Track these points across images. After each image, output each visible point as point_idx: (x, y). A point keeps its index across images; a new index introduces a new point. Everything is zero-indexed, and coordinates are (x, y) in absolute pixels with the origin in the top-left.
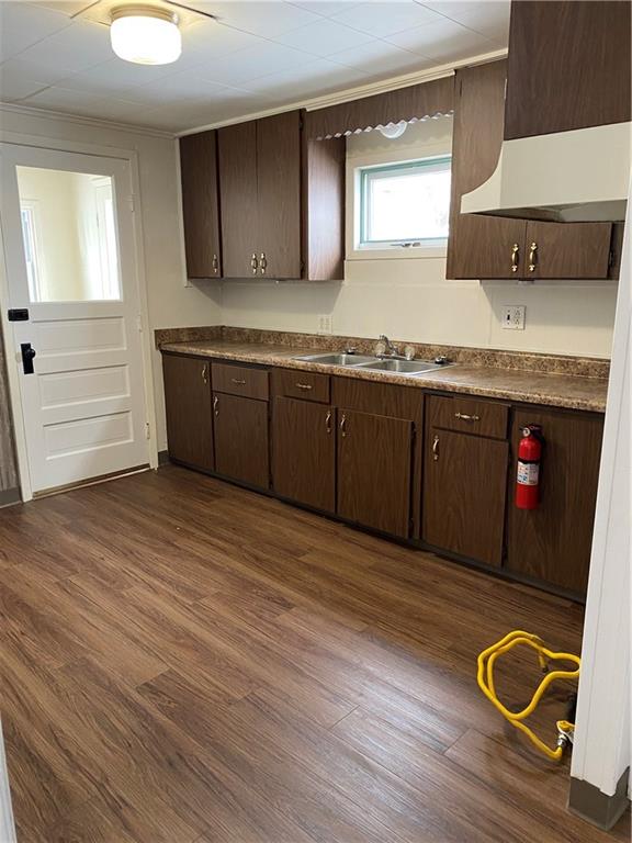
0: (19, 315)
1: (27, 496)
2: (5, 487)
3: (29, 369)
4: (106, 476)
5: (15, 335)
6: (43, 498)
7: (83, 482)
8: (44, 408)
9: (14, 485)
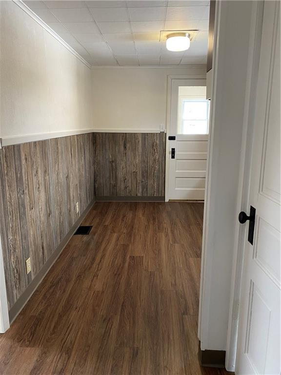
0: (172, 138)
1: (167, 200)
2: (160, 195)
3: (173, 157)
4: (197, 201)
5: (170, 145)
6: (172, 202)
7: (187, 200)
8: (177, 171)
9: (163, 195)
